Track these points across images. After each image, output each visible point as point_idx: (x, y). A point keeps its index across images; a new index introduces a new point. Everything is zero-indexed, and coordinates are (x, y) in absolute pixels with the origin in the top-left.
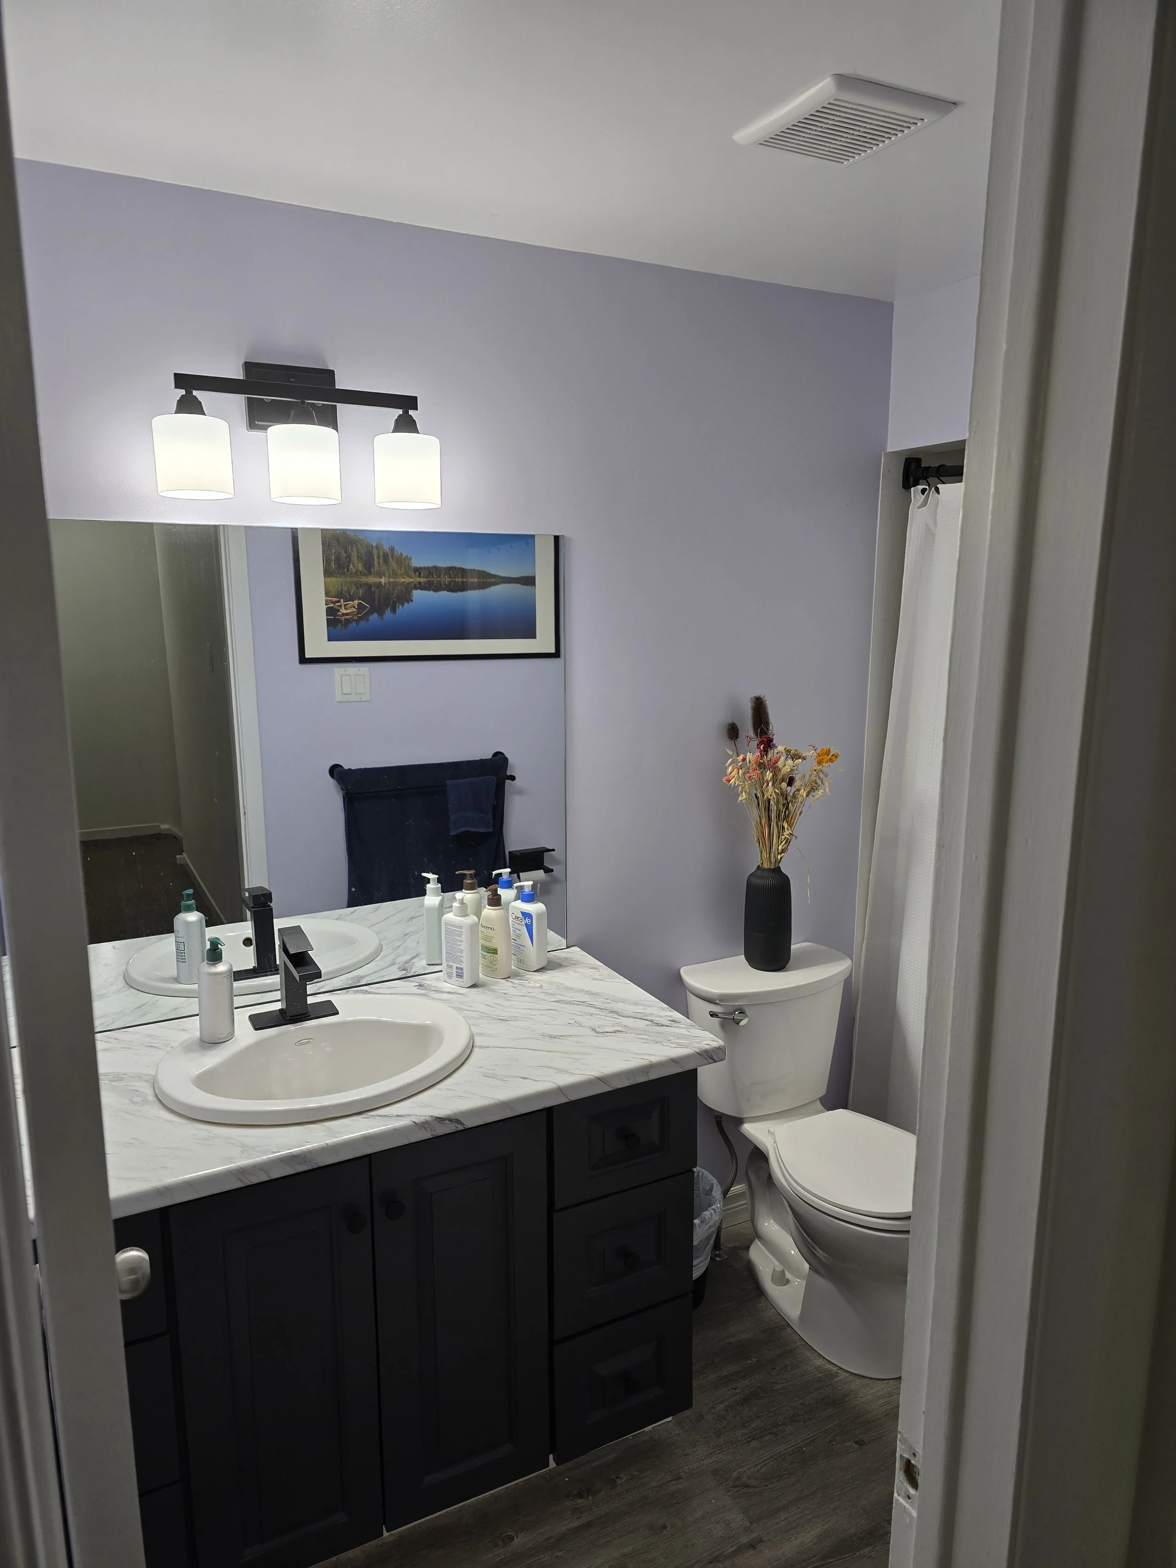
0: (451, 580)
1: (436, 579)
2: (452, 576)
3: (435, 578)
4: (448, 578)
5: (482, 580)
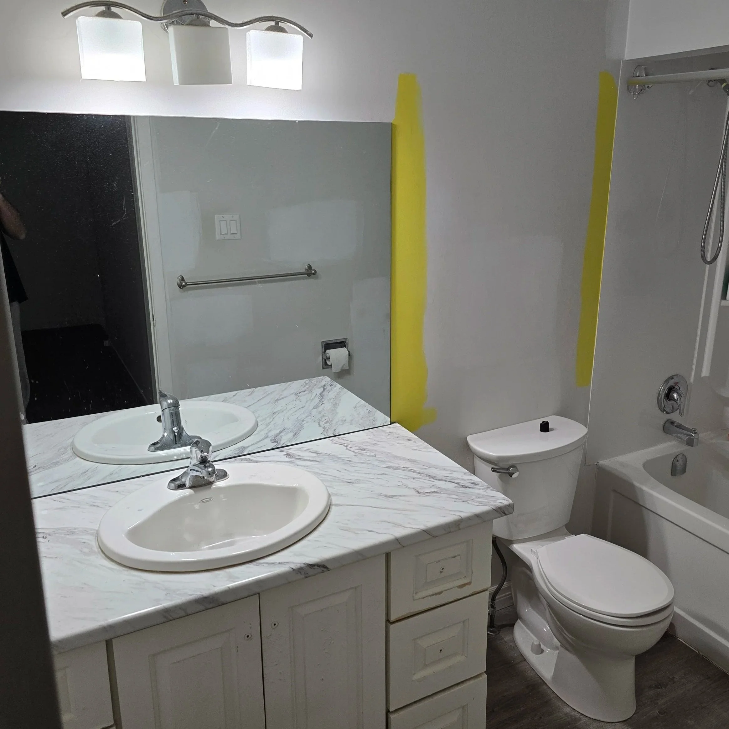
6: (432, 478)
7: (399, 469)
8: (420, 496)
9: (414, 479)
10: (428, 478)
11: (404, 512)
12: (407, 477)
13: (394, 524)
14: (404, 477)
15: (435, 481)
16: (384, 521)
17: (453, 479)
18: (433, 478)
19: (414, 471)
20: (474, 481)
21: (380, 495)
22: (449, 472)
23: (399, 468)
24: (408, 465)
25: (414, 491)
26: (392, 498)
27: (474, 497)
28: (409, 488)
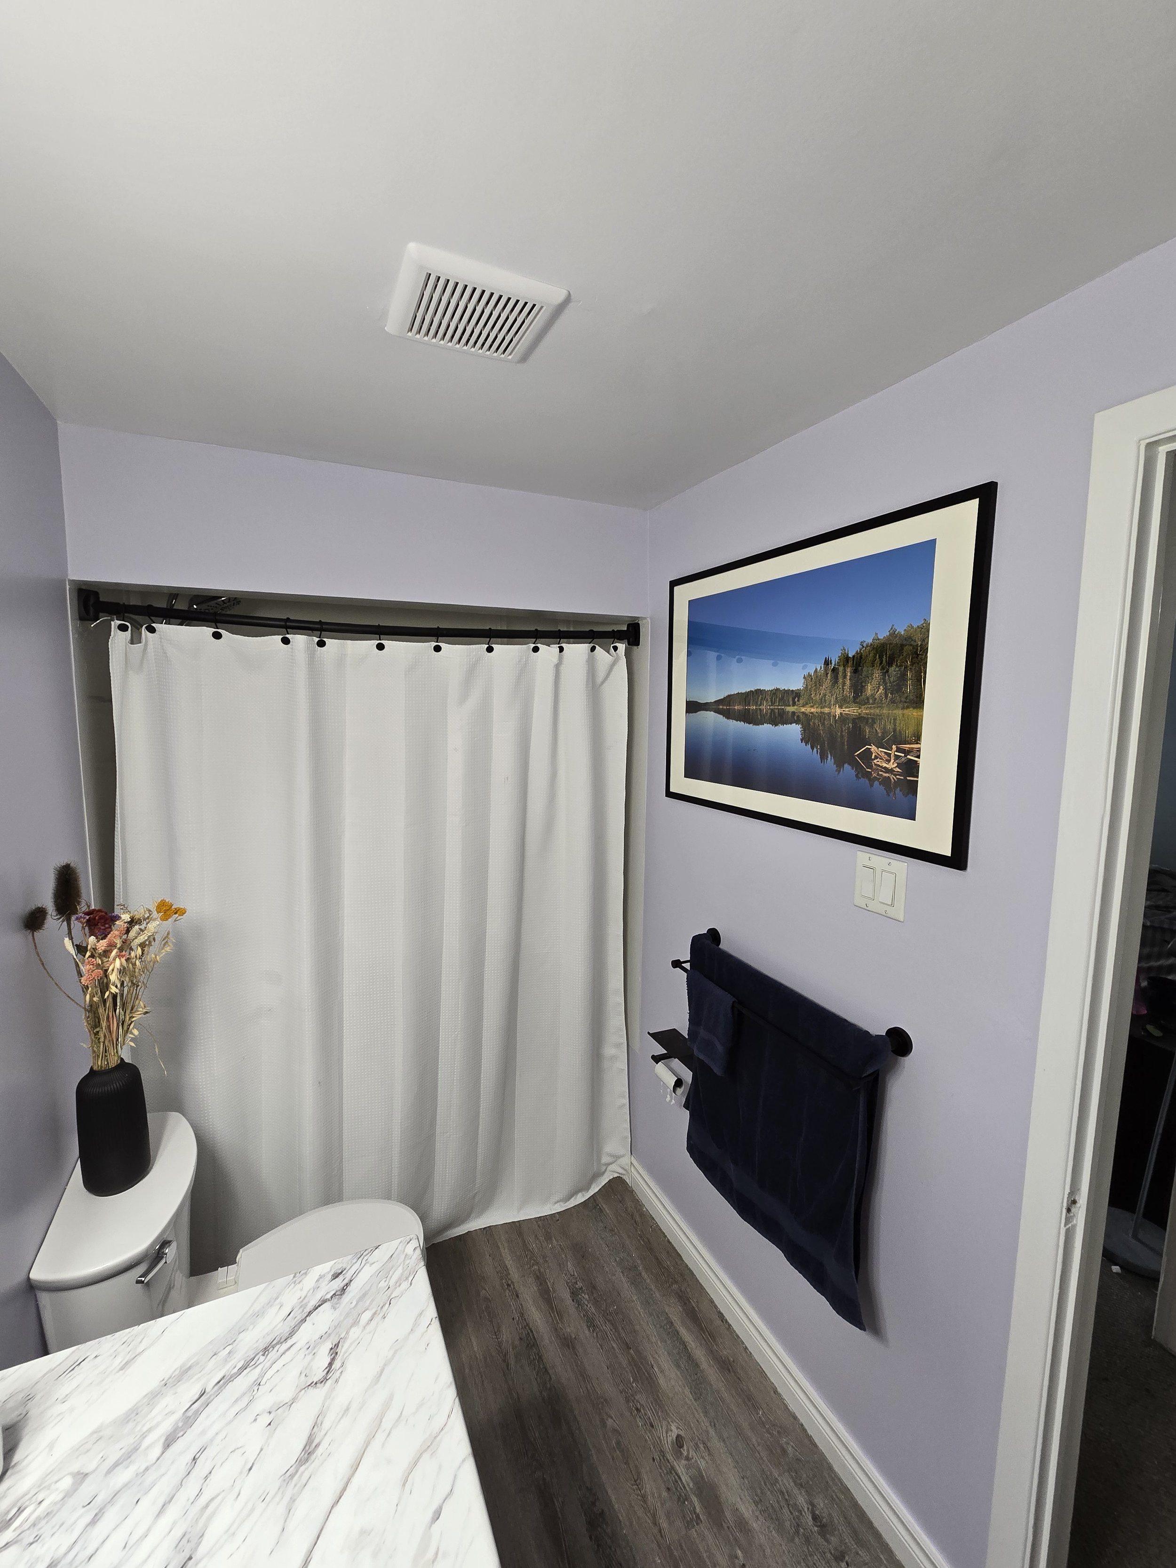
0: (760, 707)
1: (776, 707)
2: (759, 712)
3: (777, 709)
4: (763, 709)
5: (731, 707)
6: (277, 1344)
7: (198, 1413)
8: (337, 1381)
9: (259, 1384)
10: (273, 1355)
11: (387, 1424)
12: (245, 1401)
13: (426, 1450)
14: (237, 1408)
15: (290, 1342)
16: (409, 1474)
17: (303, 1307)
18: (280, 1343)
19: (224, 1382)
20: (328, 1273)
21: (289, 1476)
22: (274, 1309)
23: (190, 1413)
24: (189, 1392)
25: (312, 1391)
26: (317, 1446)
27: (383, 1284)
28: (294, 1400)
